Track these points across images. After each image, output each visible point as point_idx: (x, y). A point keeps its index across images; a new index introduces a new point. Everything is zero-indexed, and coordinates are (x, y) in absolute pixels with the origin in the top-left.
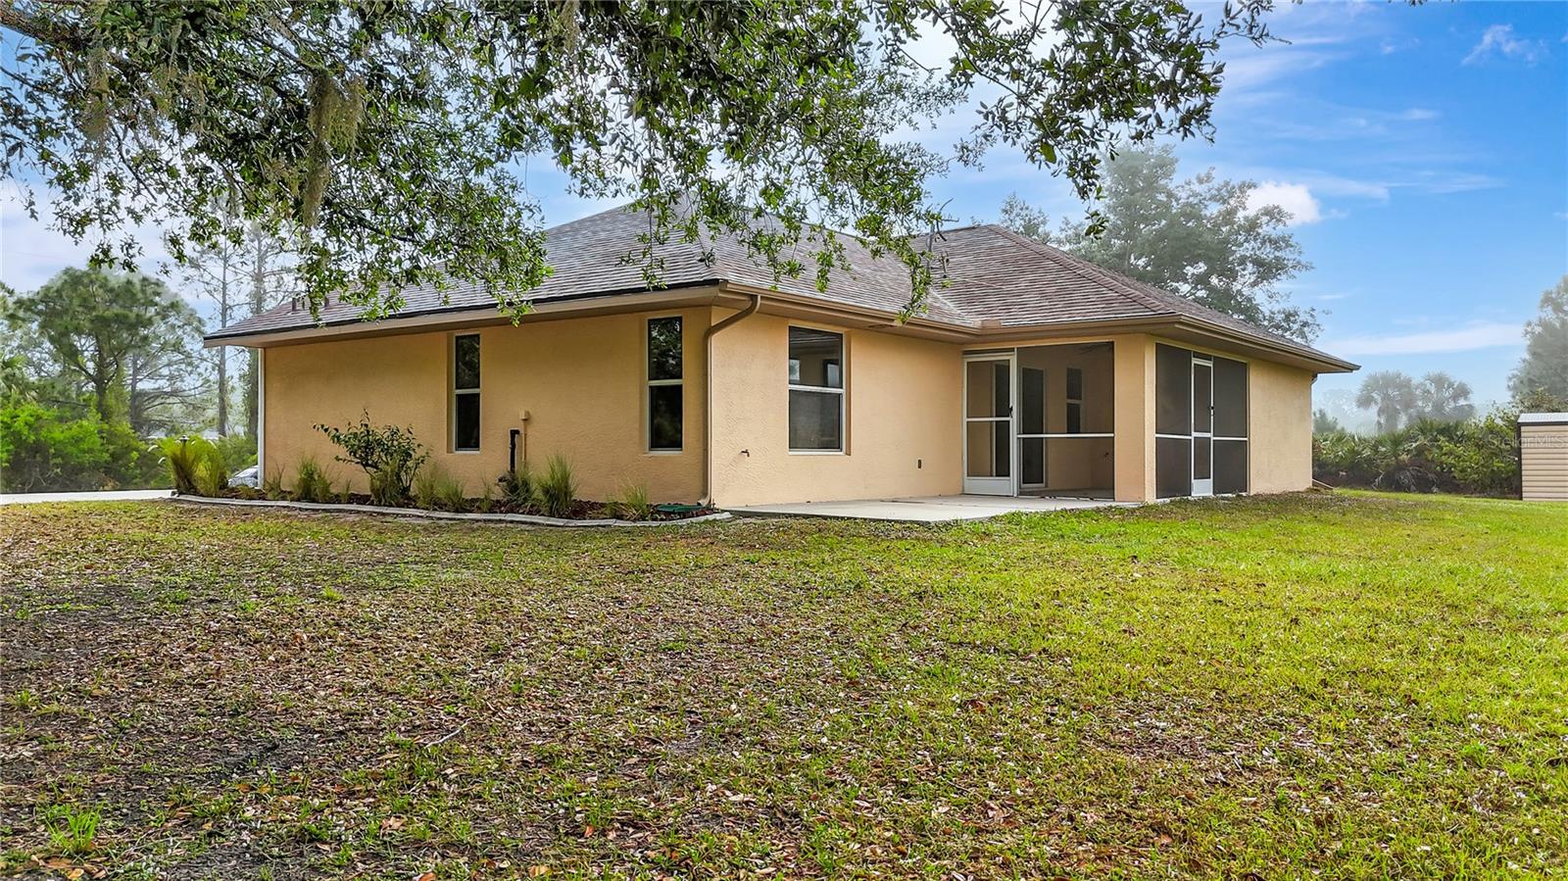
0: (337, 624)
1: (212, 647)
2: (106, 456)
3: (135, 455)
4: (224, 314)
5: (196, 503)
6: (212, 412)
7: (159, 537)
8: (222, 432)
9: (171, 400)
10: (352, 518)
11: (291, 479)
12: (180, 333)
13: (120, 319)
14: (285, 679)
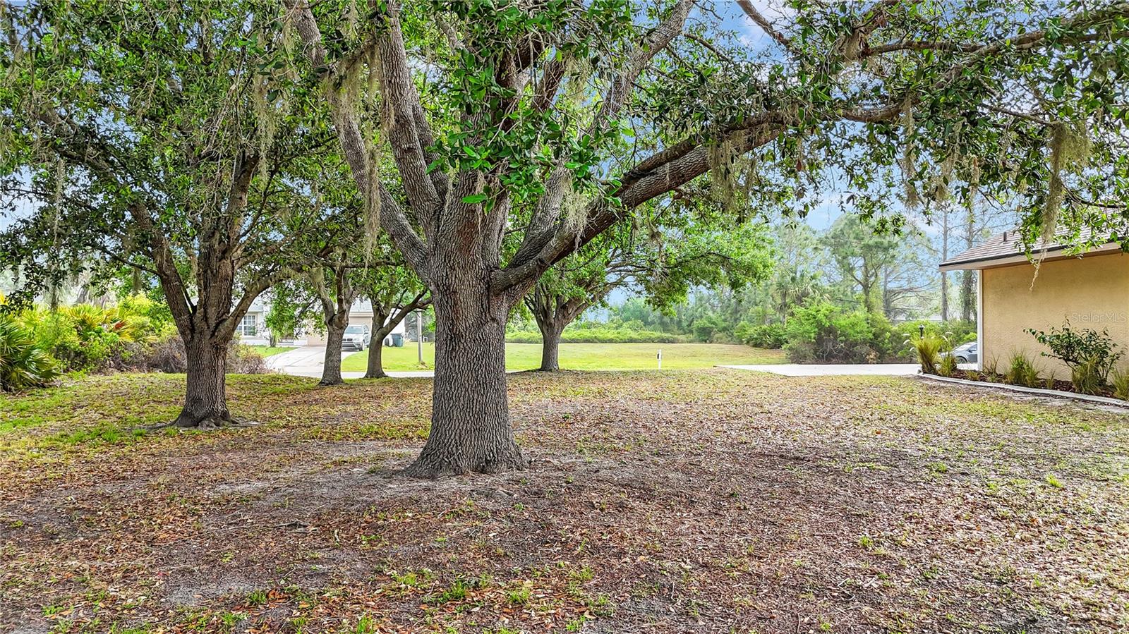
0: (1063, 512)
1: (972, 517)
2: (871, 336)
3: (888, 334)
4: (945, 234)
5: (936, 380)
6: (937, 302)
7: (917, 410)
8: (945, 318)
9: (909, 294)
10: (1057, 403)
11: (1005, 366)
12: (914, 248)
13: (878, 246)
14: (1031, 558)
